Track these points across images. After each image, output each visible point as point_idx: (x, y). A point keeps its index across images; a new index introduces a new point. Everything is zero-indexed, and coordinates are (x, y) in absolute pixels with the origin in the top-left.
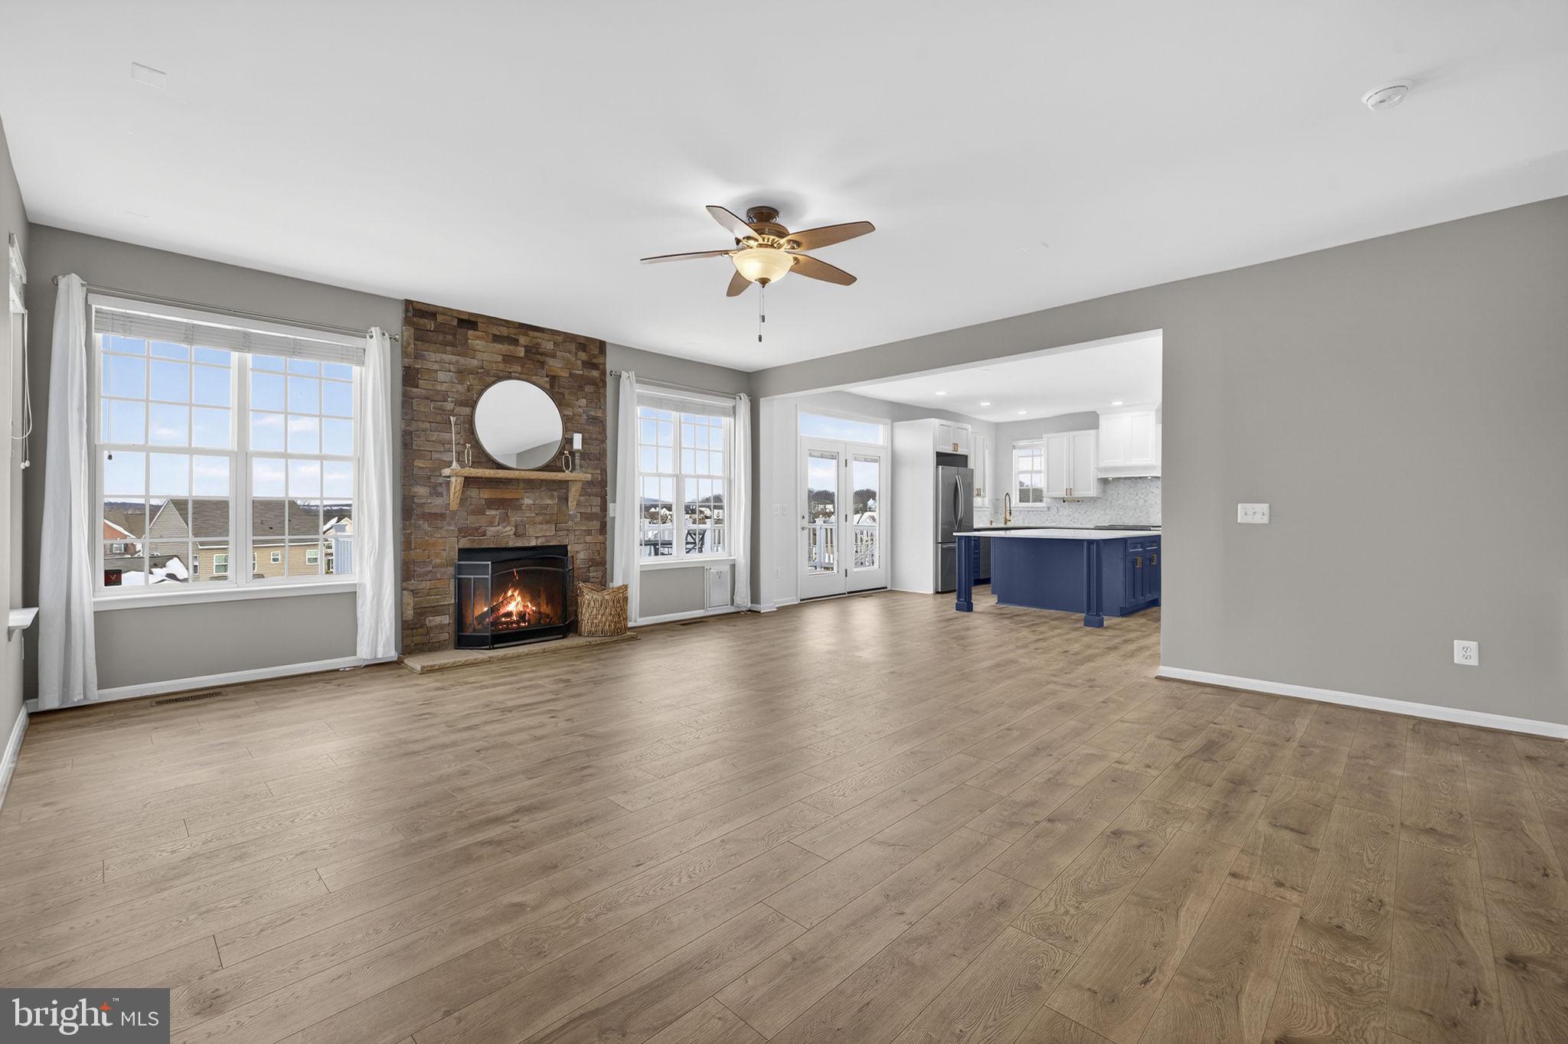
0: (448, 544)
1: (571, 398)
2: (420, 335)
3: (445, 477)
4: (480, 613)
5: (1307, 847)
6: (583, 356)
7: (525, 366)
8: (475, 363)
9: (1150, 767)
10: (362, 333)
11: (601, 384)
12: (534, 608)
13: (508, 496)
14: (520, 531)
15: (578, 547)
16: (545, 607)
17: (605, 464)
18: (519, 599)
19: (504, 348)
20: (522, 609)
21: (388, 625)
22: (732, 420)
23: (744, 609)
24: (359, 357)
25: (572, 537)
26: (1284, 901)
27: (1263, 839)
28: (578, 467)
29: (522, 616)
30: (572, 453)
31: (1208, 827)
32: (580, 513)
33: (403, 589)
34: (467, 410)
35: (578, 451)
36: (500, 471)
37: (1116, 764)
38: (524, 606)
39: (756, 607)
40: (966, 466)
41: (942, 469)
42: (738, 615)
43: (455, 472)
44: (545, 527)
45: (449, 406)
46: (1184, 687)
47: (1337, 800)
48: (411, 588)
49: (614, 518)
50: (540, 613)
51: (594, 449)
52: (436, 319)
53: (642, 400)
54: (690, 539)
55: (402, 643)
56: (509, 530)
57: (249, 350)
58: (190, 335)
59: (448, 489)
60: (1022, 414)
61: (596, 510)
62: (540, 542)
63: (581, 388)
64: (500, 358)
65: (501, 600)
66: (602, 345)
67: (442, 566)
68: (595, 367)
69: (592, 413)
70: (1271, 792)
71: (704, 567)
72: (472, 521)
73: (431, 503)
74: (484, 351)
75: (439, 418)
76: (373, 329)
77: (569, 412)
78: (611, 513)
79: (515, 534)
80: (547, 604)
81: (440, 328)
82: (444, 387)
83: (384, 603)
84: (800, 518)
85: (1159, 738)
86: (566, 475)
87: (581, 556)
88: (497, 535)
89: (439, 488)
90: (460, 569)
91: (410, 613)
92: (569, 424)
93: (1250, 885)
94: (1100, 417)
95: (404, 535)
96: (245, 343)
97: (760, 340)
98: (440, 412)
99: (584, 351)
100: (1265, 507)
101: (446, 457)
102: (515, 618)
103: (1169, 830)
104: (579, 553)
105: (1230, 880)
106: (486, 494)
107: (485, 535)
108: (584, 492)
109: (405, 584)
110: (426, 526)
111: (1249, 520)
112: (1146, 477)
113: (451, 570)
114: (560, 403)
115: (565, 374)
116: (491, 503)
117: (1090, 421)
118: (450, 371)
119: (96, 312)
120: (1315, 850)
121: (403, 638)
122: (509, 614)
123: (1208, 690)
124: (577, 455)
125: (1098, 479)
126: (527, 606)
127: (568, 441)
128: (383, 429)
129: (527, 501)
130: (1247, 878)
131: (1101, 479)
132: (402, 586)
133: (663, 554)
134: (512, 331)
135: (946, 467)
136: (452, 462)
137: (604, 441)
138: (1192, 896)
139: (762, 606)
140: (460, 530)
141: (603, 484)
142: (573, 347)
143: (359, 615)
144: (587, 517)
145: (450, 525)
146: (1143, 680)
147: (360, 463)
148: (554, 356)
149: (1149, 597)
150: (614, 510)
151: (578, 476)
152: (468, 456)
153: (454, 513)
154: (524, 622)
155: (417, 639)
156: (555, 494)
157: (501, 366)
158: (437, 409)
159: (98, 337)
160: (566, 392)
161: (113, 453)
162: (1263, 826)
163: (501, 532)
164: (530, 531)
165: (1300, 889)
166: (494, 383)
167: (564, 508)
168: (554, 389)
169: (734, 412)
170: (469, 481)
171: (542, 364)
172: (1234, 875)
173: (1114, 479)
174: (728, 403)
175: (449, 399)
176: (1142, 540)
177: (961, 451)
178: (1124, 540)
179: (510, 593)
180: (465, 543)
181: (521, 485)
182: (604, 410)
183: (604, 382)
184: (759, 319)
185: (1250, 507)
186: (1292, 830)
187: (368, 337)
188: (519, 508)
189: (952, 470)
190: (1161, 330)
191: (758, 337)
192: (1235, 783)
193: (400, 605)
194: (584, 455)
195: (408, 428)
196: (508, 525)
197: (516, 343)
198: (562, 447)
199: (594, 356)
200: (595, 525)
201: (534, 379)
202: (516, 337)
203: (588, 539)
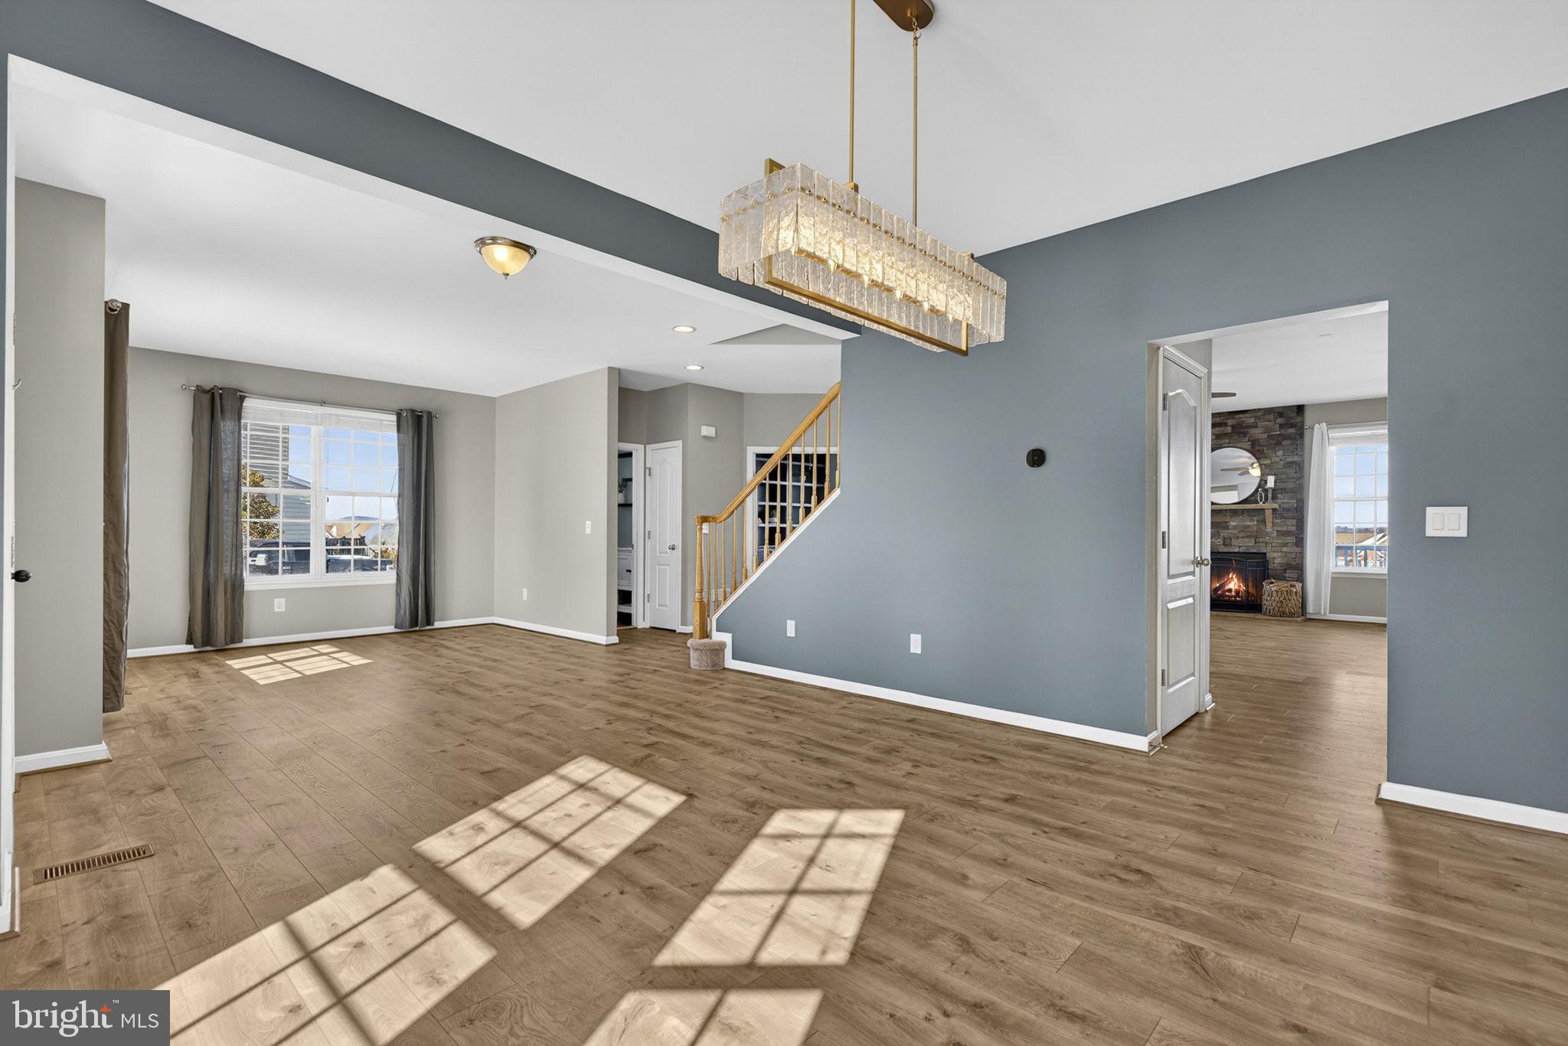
1: (1269, 452)
6: (1280, 420)
7: (1233, 438)
11: (1297, 437)
12: (1245, 589)
15: (1275, 555)
16: (1249, 589)
18: (1236, 580)
20: (1237, 588)
25: (1269, 549)
28: (1271, 500)
29: (1238, 592)
30: (1266, 491)
32: (1277, 531)
35: (1272, 488)
38: (1238, 586)
44: (1248, 540)
50: (1248, 592)
51: (1287, 486)
61: (1293, 529)
65: (1228, 580)
66: (1302, 407)
68: (1292, 426)
69: (1290, 459)
77: (1266, 463)
86: (1261, 505)
87: (1277, 561)
92: (1266, 470)
99: (1282, 417)
102: (1233, 594)
104: (1277, 559)
108: (1280, 516)
115: (1265, 436)
122: (1230, 590)
124: (1270, 492)
126: (1241, 587)
127: (1264, 483)
129: (1232, 524)
137: (1300, 478)
141: (1298, 510)
144: (1284, 534)
148: (1256, 427)
154: (1239, 597)
156: (1255, 519)
160: (1265, 448)
164: (1235, 542)
167: (1262, 528)
168: (1255, 447)
171: (1246, 434)
179: (1230, 576)
181: (1228, 514)
182: (1300, 455)
183: (1300, 435)
188: (1227, 528)
194: (1276, 490)
196: (1219, 538)
197: (1226, 425)
198: (1259, 486)
199: (1292, 418)
200: (1291, 539)
201: (1239, 445)
202: (1225, 421)
203: (1285, 549)
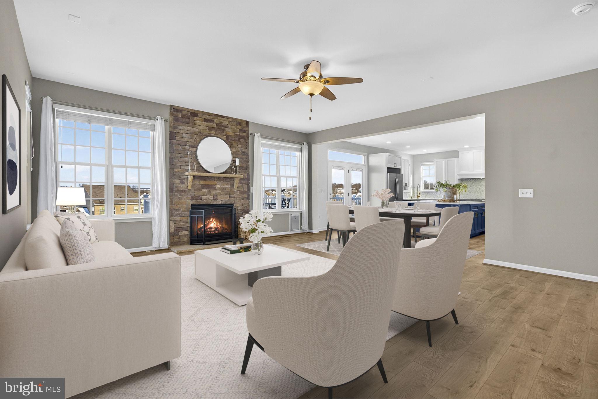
0: (187, 203)
1: (235, 144)
2: (176, 119)
3: (186, 176)
4: (200, 227)
5: (547, 336)
6: (239, 127)
7: (217, 131)
8: (197, 130)
9: (477, 300)
10: (154, 118)
11: (247, 139)
12: (221, 226)
13: (210, 184)
14: (215, 198)
15: (238, 205)
16: (225, 225)
17: (249, 171)
18: (215, 222)
19: (209, 124)
20: (216, 226)
21: (164, 234)
22: (300, 153)
23: (306, 232)
24: (153, 127)
25: (236, 201)
26: (535, 357)
27: (527, 332)
28: (238, 172)
29: (216, 229)
30: (235, 167)
31: (503, 326)
32: (239, 191)
33: (170, 220)
34: (194, 149)
35: (238, 166)
36: (207, 174)
37: (463, 298)
38: (217, 225)
39: (311, 231)
40: (400, 173)
41: (389, 174)
42: (303, 234)
43: (189, 174)
44: (225, 196)
45: (187, 147)
46: (495, 268)
47: (562, 317)
48: (173, 219)
49: (253, 193)
50: (223, 228)
51: (244, 165)
52: (182, 112)
53: (263, 145)
54: (284, 203)
55: (170, 242)
56: (211, 197)
57: (112, 125)
58: (90, 119)
59: (187, 181)
60: (425, 151)
61: (245, 190)
62: (223, 202)
63: (239, 140)
64: (207, 128)
65: (208, 222)
66: (247, 122)
67: (185, 211)
68: (245, 131)
69: (243, 150)
70: (532, 312)
71: (289, 214)
72: (196, 194)
73: (181, 186)
74: (201, 125)
75: (183, 152)
76: (158, 117)
77: (234, 150)
78: (251, 191)
79: (213, 199)
80: (226, 224)
81: (184, 116)
82: (186, 140)
83: (163, 226)
84: (329, 194)
85: (482, 288)
86: (234, 175)
87: (239, 208)
88: (206, 199)
89: (183, 180)
90: (192, 213)
91: (172, 230)
92: (235, 155)
93: (520, 350)
94: (460, 152)
95: (170, 199)
96: (110, 122)
97: (310, 119)
98: (184, 150)
99: (240, 125)
100: (532, 190)
101: (186, 168)
102: (213, 229)
103: (485, 326)
104: (239, 207)
105: (511, 348)
106: (202, 183)
107: (201, 199)
108: (240, 182)
109: (171, 218)
110: (179, 196)
111: (524, 196)
112: (480, 178)
113: (188, 213)
114: (231, 146)
115: (233, 134)
116: (204, 187)
117: (454, 154)
118: (187, 133)
119: (56, 111)
120: (551, 337)
121: (170, 239)
122: (211, 228)
123: (506, 269)
125: (459, 179)
126: (218, 225)
127: (234, 162)
128: (162, 157)
129: (218, 186)
130: (519, 347)
131: (460, 179)
132: (170, 219)
133: (272, 208)
134: (211, 117)
135: (391, 174)
136: (189, 169)
137: (248, 162)
138: (494, 353)
139: (313, 230)
140: (192, 197)
141: (248, 179)
142: (235, 123)
143: (153, 230)
144: (242, 193)
145: (188, 195)
146: (477, 265)
147: (153, 169)
148: (228, 127)
149: (481, 230)
150: (253, 190)
151: (238, 176)
152: (195, 168)
153: (189, 190)
154: (217, 231)
155: (175, 240)
156: (229, 183)
157: (207, 131)
158: (183, 148)
159: (57, 121)
160: (233, 142)
161: (63, 165)
162: (527, 326)
163: (207, 198)
164: (219, 197)
165: (543, 353)
166: (205, 138)
167: (232, 189)
168: (228, 141)
169: (301, 150)
170: (195, 177)
171: (223, 130)
172: (513, 346)
173: (466, 179)
174: (298, 147)
175: (187, 145)
176: (477, 205)
177: (398, 167)
178: (470, 205)
179: (211, 220)
180: (194, 202)
181: (215, 179)
182: (248, 149)
183: (248, 138)
184: (309, 110)
185: (525, 190)
186: (541, 328)
187: (156, 120)
188: (215, 189)
189: (394, 175)
190: (485, 113)
191: (309, 118)
192: (516, 308)
193: (169, 226)
194: (240, 167)
195: (171, 156)
196: (210, 195)
197: (213, 122)
198: (232, 164)
199: (244, 127)
200: (245, 196)
201: (220, 136)
202: (213, 119)
203: (242, 201)
